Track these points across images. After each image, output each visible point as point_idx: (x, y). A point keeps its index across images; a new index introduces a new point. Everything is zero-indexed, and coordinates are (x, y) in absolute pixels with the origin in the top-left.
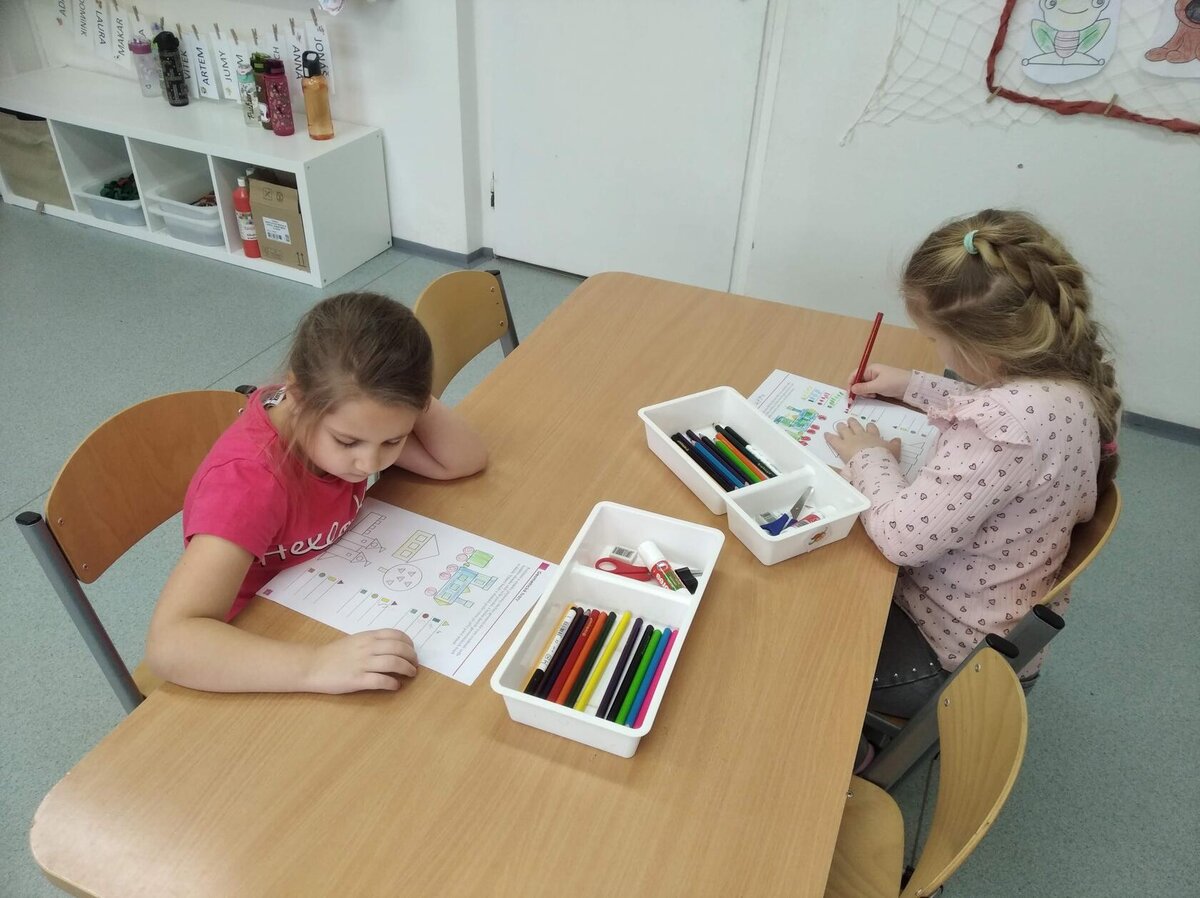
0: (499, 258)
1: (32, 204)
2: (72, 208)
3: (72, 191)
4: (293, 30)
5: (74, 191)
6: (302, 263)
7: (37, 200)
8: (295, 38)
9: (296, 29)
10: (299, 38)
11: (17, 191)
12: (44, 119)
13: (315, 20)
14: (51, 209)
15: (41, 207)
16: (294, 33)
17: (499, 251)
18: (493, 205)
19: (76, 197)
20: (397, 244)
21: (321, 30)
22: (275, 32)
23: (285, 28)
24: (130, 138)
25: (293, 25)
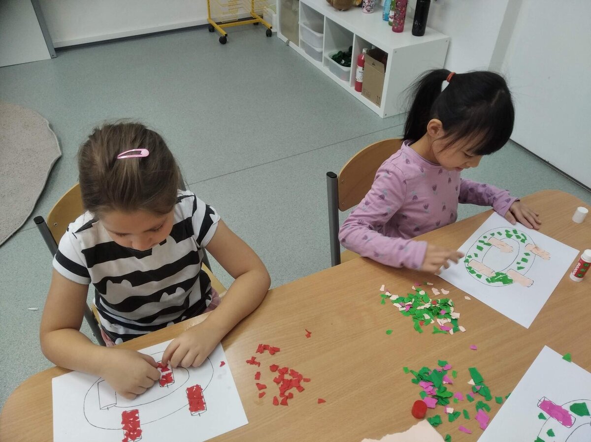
1: (285, 39)
2: (298, 45)
3: (301, 37)
6: (378, 102)
7: (288, 38)
11: (283, 32)
15: (288, 42)
19: (301, 40)
24: (326, 17)
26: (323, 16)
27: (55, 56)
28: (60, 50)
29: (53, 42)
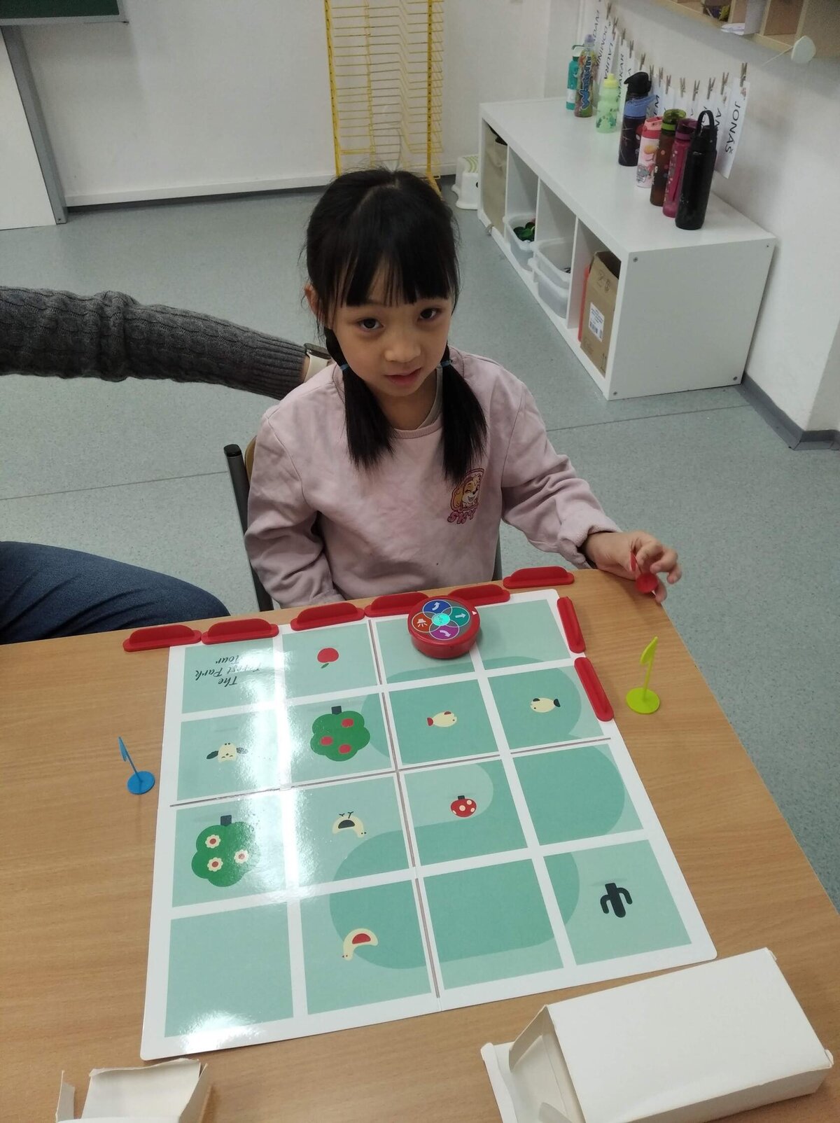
1: (487, 222)
2: (503, 236)
4: (723, 89)
5: (506, 220)
6: (602, 364)
7: (491, 220)
8: (721, 98)
9: (725, 87)
10: (725, 100)
11: (485, 210)
12: (506, 145)
13: (743, 79)
14: (495, 232)
15: (491, 227)
16: (722, 94)
19: (506, 226)
20: (745, 384)
21: (744, 93)
22: (711, 87)
23: (718, 85)
24: (541, 181)
25: (724, 82)
26: (536, 177)
27: (63, 220)
28: (73, 212)
29: (66, 196)
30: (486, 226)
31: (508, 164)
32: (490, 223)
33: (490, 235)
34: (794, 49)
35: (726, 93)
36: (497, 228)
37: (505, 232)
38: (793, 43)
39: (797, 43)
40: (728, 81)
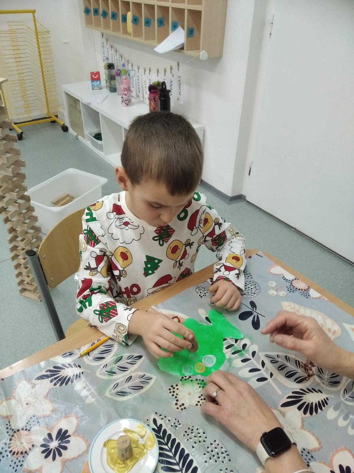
0: (248, 202)
2: (85, 138)
4: (171, 71)
5: (86, 132)
7: (77, 133)
8: (171, 75)
9: (172, 71)
10: (173, 76)
11: (73, 129)
12: (79, 101)
13: (179, 68)
14: (80, 137)
15: (77, 136)
16: (171, 73)
17: (248, 199)
18: (249, 174)
22: (165, 71)
23: (168, 70)
24: (101, 114)
25: (171, 69)
26: (98, 113)
30: (75, 135)
31: (82, 108)
32: (76, 134)
33: (78, 139)
34: (201, 55)
35: (173, 73)
36: (81, 136)
37: (85, 137)
38: (200, 53)
39: (201, 53)
40: (173, 68)
